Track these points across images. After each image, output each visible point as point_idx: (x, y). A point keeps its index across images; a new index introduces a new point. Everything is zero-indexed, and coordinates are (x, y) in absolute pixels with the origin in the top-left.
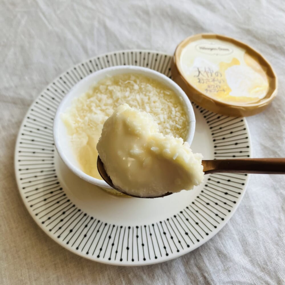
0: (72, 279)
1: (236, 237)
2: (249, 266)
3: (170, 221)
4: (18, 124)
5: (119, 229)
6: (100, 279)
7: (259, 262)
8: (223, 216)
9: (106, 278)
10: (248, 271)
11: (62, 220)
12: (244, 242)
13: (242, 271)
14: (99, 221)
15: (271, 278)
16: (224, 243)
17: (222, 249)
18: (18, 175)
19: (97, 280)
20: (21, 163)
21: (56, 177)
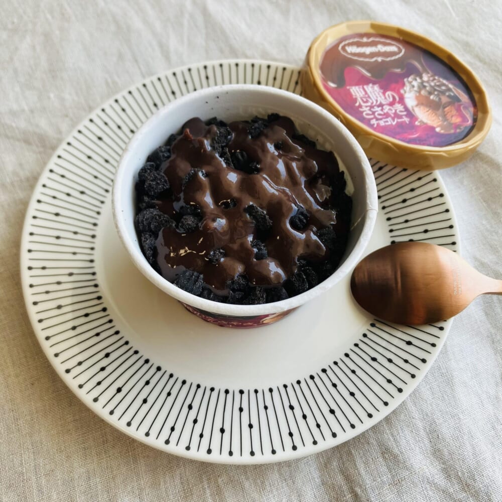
1: (420, 424)
3: (303, 384)
4: (32, 182)
5: (208, 392)
6: (165, 482)
8: (400, 385)
9: (178, 481)
11: (103, 369)
12: (434, 435)
13: (426, 489)
14: (171, 376)
16: (395, 433)
17: (391, 444)
18: (27, 278)
19: (159, 485)
20: (32, 255)
21: (96, 286)
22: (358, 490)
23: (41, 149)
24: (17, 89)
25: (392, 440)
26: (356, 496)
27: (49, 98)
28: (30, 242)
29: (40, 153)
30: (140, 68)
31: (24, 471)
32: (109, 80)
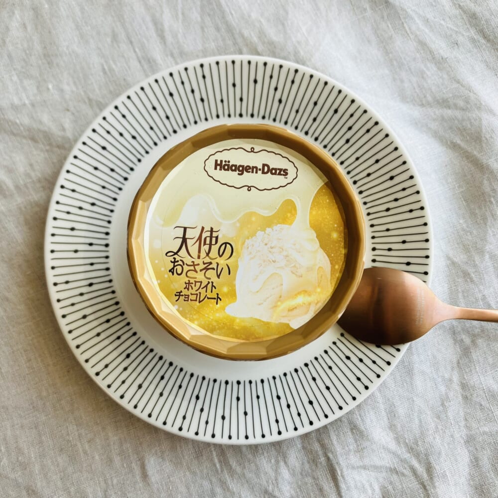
0: (141, 444)
1: (382, 407)
2: (393, 446)
3: (289, 376)
5: (211, 383)
6: (181, 447)
7: (407, 441)
8: (367, 383)
10: (389, 451)
11: (125, 369)
12: (392, 413)
13: (381, 453)
14: (181, 370)
15: (420, 462)
16: (363, 414)
17: (359, 422)
19: (177, 449)
20: (56, 271)
21: (113, 292)
22: (330, 455)
23: (48, 148)
24: (15, 78)
25: (360, 419)
26: (328, 459)
27: (48, 89)
28: (53, 259)
29: (47, 151)
30: (135, 52)
31: (71, 439)
32: (106, 67)
